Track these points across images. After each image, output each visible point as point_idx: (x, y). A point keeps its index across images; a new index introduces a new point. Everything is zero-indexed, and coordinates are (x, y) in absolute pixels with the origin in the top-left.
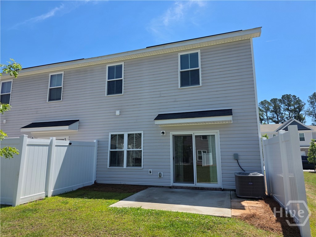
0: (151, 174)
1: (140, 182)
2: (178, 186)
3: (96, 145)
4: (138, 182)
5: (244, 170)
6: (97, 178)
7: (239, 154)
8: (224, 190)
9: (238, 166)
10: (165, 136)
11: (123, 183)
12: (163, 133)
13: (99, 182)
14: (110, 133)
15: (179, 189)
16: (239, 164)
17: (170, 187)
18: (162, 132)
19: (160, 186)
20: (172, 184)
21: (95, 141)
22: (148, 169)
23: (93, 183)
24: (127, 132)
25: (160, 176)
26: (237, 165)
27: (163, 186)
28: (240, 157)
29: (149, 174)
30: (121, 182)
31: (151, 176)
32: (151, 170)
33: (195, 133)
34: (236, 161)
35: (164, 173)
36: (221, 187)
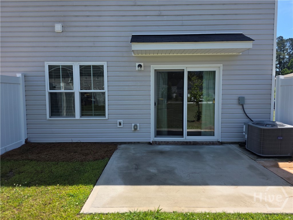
0: (122, 126)
1: (103, 139)
2: (162, 142)
3: (21, 82)
4: (101, 139)
5: (250, 118)
6: (28, 134)
7: (246, 97)
8: (221, 143)
9: (243, 112)
10: (143, 71)
11: (75, 140)
12: (140, 66)
13: (33, 140)
14: (46, 63)
15: (163, 145)
16: (245, 110)
17: (150, 143)
18: (137, 64)
19: (135, 142)
20: (152, 138)
21: (19, 75)
22: (116, 120)
23: (24, 143)
24: (78, 63)
25: (135, 129)
26: (241, 111)
27: (139, 142)
28: (247, 102)
29: (119, 126)
30: (72, 139)
31: (120, 129)
32: (121, 121)
33: (188, 68)
34: (241, 107)
35: (141, 124)
36: (219, 141)
